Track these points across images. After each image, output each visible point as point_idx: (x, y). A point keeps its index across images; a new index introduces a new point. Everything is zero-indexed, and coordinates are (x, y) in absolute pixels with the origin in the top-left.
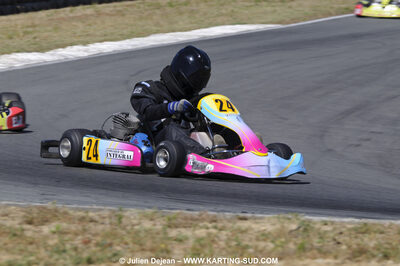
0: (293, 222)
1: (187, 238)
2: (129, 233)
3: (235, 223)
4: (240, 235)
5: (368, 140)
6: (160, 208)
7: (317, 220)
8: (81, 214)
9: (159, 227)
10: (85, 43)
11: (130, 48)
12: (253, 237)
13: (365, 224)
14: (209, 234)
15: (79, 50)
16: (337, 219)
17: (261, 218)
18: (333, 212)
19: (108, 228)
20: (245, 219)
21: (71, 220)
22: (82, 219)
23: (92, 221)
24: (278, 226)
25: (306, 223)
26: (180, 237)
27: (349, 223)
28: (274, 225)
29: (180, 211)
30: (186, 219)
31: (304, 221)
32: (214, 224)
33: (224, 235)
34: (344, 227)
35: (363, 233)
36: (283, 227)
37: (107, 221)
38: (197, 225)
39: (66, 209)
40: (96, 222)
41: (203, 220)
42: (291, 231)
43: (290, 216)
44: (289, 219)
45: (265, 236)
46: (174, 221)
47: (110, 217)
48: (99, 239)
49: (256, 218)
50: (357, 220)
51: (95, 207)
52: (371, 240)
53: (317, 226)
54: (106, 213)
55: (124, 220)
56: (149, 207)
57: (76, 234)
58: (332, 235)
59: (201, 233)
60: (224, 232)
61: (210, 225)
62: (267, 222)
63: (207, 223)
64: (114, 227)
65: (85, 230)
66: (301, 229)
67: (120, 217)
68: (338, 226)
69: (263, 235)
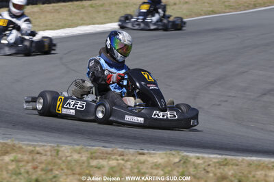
0: (176, 157)
1: (103, 167)
2: (64, 162)
3: (136, 157)
4: (139, 165)
5: (226, 101)
6: (85, 146)
7: (192, 155)
8: (31, 148)
9: (84, 158)
11: (63, 35)
12: (149, 166)
13: (226, 159)
14: (119, 164)
16: (206, 156)
18: (202, 150)
19: (49, 158)
20: (143, 154)
21: (24, 152)
22: (31, 152)
23: (38, 153)
24: (166, 159)
25: (185, 158)
26: (99, 166)
27: (214, 158)
28: (162, 158)
29: (98, 148)
30: (103, 153)
31: (183, 156)
32: (122, 157)
33: (128, 165)
34: (211, 161)
35: (224, 165)
36: (170, 160)
37: (49, 153)
38: (110, 158)
39: (21, 145)
40: (41, 154)
41: (114, 154)
42: (175, 163)
43: (173, 152)
44: (173, 155)
46: (94, 155)
47: (51, 151)
48: (43, 166)
49: (150, 154)
50: (220, 156)
51: (41, 144)
52: (229, 170)
53: (193, 160)
54: (48, 148)
55: (60, 153)
56: (78, 145)
57: (28, 162)
58: (203, 166)
59: (113, 163)
60: (129, 163)
61: (119, 158)
62: (158, 156)
63: (117, 157)
64: (53, 158)
65: (33, 160)
66: (182, 162)
67: (58, 151)
68: (207, 160)
69: (156, 165)
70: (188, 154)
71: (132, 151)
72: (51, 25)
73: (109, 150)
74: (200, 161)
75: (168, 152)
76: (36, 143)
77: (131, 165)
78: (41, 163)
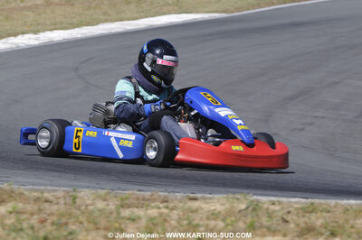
0: (242, 202)
1: (140, 218)
2: (83, 213)
3: (186, 203)
4: (190, 214)
5: (311, 124)
6: (113, 190)
7: (265, 200)
8: (36, 194)
9: (112, 207)
10: (36, 32)
11: (79, 36)
12: (204, 216)
13: (312, 204)
15: (30, 39)
16: (284, 200)
17: (210, 198)
18: (279, 193)
19: (63, 208)
20: (195, 199)
21: (26, 200)
22: (37, 200)
23: (47, 201)
24: (228, 206)
25: (255, 203)
26: (133, 217)
27: (296, 203)
28: (222, 205)
29: (132, 192)
30: (138, 199)
31: (252, 201)
32: (165, 204)
33: (175, 214)
34: (292, 206)
35: (310, 212)
36: (232, 206)
37: (62, 201)
38: (148, 206)
39: (22, 191)
40: (51, 202)
41: (154, 200)
42: (240, 211)
43: (238, 196)
44: (238, 199)
45: (214, 215)
46: (126, 201)
47: (65, 198)
48: (55, 218)
49: (205, 199)
50: (303, 200)
51: (50, 188)
52: (317, 218)
53: (266, 206)
54: (60, 194)
55: (77, 200)
56: (102, 189)
57: (32, 214)
58: (280, 214)
59: (153, 212)
60: (175, 212)
61: (161, 205)
62: (216, 202)
63: (158, 204)
64: (68, 207)
65: (40, 210)
66: (250, 208)
67: (75, 198)
68: (285, 206)
69: (213, 214)
70: (259, 198)
71: (179, 195)
72: (62, 23)
73: (147, 194)
74: (276, 208)
75: (231, 196)
76: (43, 188)
77: (178, 215)
78: (51, 214)
